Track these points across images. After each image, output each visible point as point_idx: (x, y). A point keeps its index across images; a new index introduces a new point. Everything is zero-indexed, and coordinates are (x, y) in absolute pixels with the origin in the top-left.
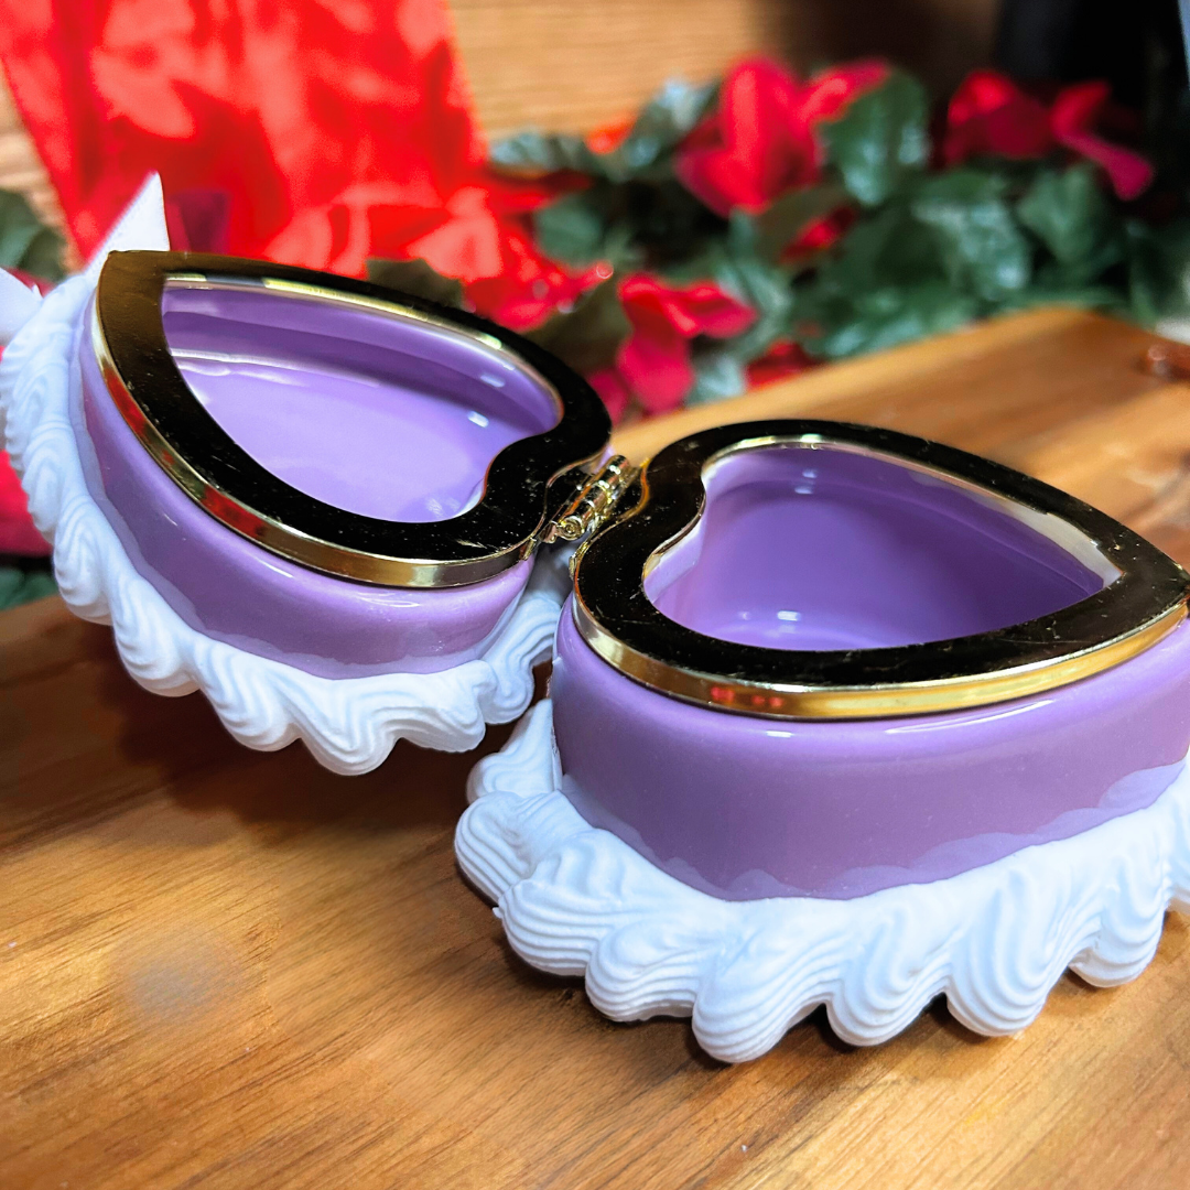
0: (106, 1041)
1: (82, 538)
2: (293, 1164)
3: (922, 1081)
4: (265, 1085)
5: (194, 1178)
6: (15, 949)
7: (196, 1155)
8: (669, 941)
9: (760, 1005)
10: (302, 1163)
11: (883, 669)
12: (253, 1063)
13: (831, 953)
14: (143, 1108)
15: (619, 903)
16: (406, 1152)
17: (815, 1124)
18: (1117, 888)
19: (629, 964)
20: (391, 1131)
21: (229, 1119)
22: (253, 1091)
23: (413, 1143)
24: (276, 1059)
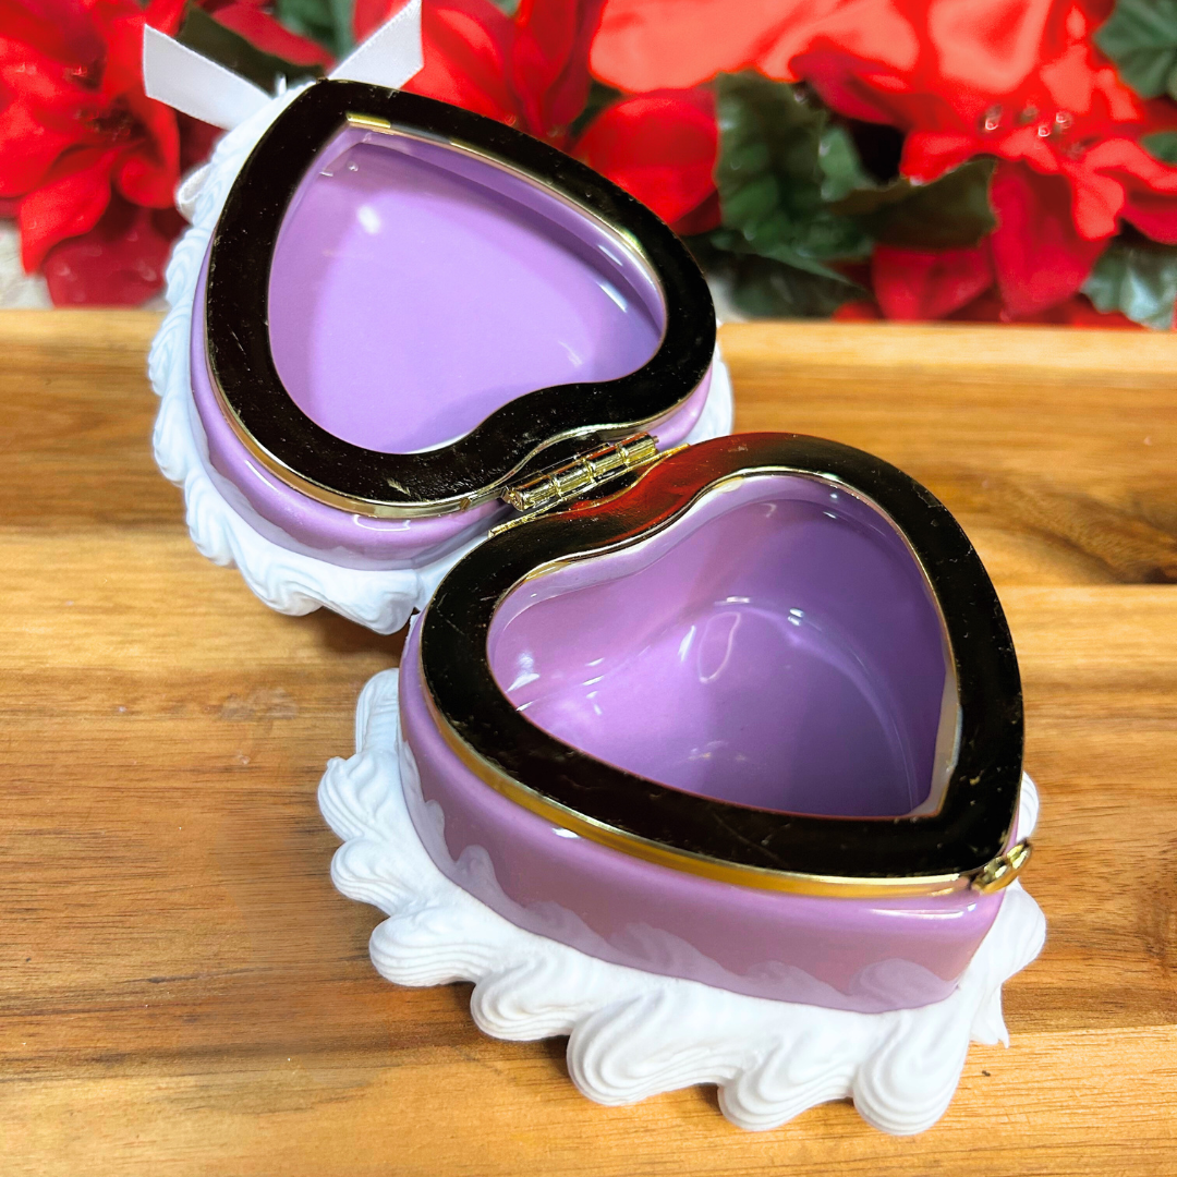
0: (68, 706)
1: (166, 345)
2: (95, 858)
3: (517, 1085)
4: (125, 794)
5: (40, 830)
6: (70, 608)
7: (52, 816)
8: (379, 870)
9: (403, 959)
10: (100, 861)
11: (575, 785)
12: (132, 775)
13: (481, 956)
14: (52, 765)
15: (372, 822)
16: (160, 895)
17: (412, 1059)
18: (760, 1060)
19: (347, 869)
20: (164, 875)
21: (88, 804)
22: (114, 794)
23: (168, 891)
24: (147, 780)
